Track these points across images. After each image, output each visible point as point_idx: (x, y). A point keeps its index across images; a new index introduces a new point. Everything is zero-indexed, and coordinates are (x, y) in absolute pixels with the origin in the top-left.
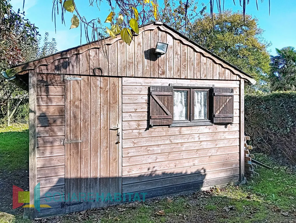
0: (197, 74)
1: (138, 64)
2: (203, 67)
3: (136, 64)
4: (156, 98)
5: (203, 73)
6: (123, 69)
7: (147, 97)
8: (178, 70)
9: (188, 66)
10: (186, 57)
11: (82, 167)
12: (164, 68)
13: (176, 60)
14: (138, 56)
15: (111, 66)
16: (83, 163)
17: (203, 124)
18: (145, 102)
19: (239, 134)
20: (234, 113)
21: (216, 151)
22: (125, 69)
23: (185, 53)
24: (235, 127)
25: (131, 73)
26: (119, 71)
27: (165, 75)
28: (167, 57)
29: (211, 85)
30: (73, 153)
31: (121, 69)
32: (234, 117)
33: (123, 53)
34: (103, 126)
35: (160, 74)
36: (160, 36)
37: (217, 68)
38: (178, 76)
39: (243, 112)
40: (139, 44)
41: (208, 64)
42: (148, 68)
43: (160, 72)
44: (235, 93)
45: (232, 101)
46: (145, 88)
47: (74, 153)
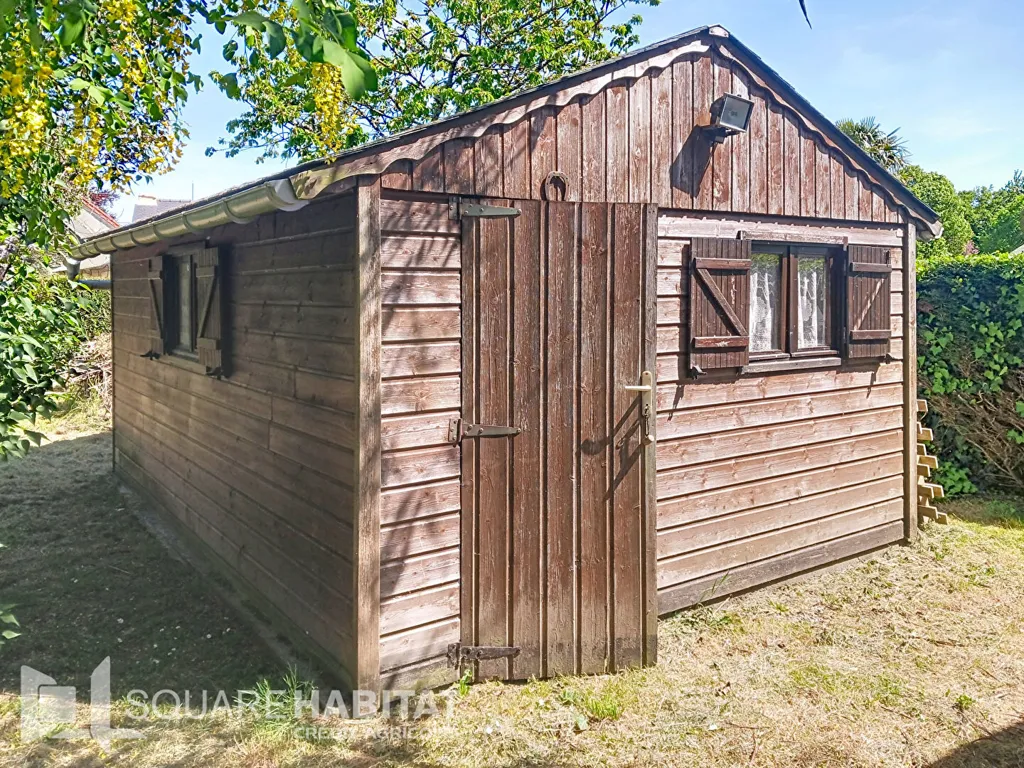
0: (806, 200)
1: (659, 165)
2: (823, 179)
3: (655, 166)
4: (708, 278)
5: (822, 199)
6: (620, 179)
7: (679, 277)
8: (762, 188)
9: (787, 174)
10: (779, 145)
11: (517, 521)
12: (726, 179)
13: (756, 153)
14: (659, 137)
15: (590, 169)
16: (523, 508)
17: (820, 362)
18: (675, 292)
19: (902, 394)
20: (892, 326)
21: (850, 450)
22: (626, 182)
23: (779, 132)
24: (891, 373)
25: (642, 195)
26: (609, 188)
27: (729, 202)
28: (735, 145)
29: (840, 238)
30: (489, 472)
31: (615, 182)
32: (892, 341)
33: (620, 127)
34: (589, 379)
35: (717, 198)
36: (717, 76)
37: (853, 184)
38: (763, 205)
39: (912, 323)
40: (663, 97)
41: (833, 171)
42: (685, 179)
43: (716, 194)
44: (893, 265)
45: (886, 291)
46: (677, 244)
47: (492, 473)
